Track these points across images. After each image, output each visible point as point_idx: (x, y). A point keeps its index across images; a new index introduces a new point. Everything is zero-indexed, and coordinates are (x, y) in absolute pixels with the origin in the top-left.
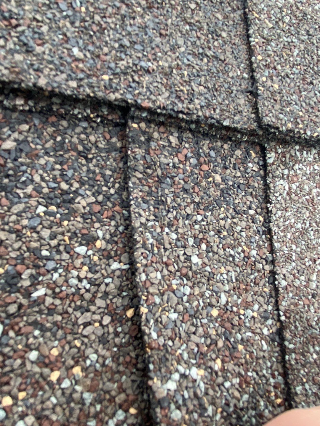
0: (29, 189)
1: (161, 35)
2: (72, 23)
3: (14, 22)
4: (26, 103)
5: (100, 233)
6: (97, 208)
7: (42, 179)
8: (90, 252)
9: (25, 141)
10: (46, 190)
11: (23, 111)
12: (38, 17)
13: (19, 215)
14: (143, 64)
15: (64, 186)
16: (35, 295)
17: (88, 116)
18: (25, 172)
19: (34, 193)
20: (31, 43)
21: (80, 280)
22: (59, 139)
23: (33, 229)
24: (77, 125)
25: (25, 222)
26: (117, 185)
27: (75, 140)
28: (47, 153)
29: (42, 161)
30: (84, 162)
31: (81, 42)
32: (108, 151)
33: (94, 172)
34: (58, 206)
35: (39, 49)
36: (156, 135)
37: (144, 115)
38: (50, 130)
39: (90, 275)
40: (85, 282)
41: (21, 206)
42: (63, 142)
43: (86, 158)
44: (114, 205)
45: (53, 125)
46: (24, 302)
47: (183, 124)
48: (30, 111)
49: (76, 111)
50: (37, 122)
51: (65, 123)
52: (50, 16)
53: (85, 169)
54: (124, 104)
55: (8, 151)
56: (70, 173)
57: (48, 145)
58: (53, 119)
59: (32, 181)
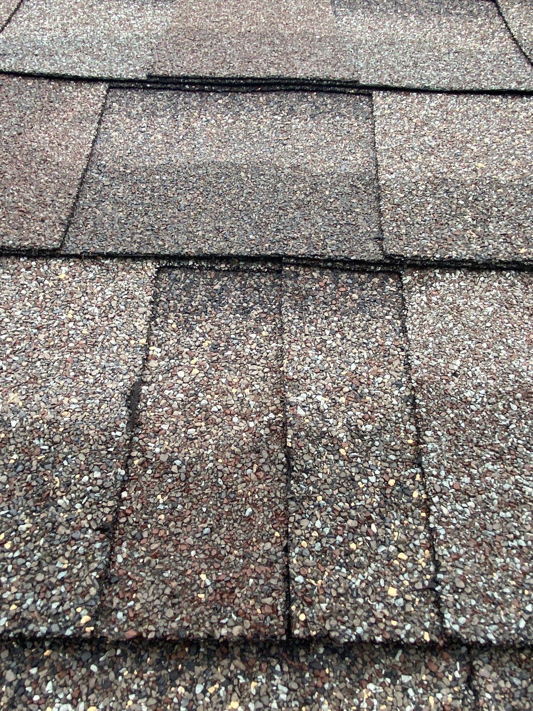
0: (226, 307)
1: (305, 220)
2: (250, 225)
3: (221, 230)
4: (226, 266)
5: (265, 328)
6: (264, 315)
7: (233, 302)
8: (258, 337)
9: (225, 285)
10: (235, 307)
11: (224, 271)
12: (233, 226)
13: (220, 318)
14: (290, 235)
15: (245, 305)
16: (226, 354)
17: (260, 268)
18: (224, 299)
19: (228, 308)
20: (228, 237)
21: (252, 350)
22: (243, 282)
23: (227, 325)
24: (254, 275)
25: (223, 321)
26: (277, 304)
27: (252, 282)
28: (236, 290)
29: (233, 294)
30: (257, 292)
31: (254, 232)
32: (272, 287)
33: (263, 298)
34: (241, 314)
35: (232, 239)
36: (302, 272)
37: (292, 261)
38: (239, 279)
39: (257, 348)
40: (254, 351)
41: (221, 315)
42: (246, 284)
43: (258, 291)
44: (275, 314)
45: (240, 276)
46: (221, 356)
47: (321, 264)
48: (228, 270)
49: (253, 267)
50: (231, 276)
51: (247, 275)
52: (238, 224)
53: (257, 296)
54: (277, 256)
55: (217, 290)
56: (248, 299)
57: (237, 286)
58: (240, 273)
59: (228, 303)
